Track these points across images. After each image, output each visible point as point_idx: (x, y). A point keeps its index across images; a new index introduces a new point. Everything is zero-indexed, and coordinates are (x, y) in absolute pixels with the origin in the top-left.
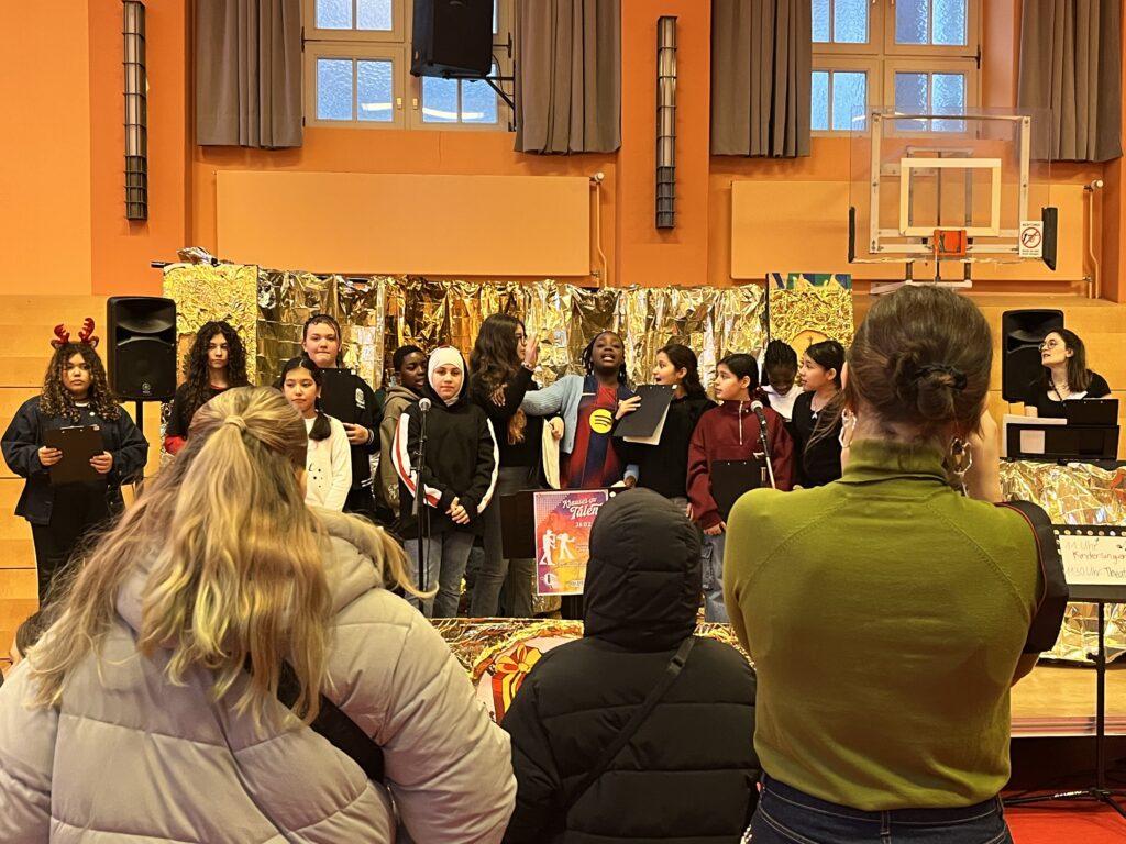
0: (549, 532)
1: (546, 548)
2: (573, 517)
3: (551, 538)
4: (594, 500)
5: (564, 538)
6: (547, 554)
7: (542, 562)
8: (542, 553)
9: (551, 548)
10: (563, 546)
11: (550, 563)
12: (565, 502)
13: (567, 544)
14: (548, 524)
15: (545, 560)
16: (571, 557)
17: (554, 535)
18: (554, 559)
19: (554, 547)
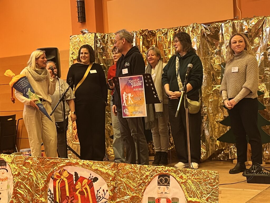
0: (125, 93)
1: (124, 99)
2: (132, 87)
3: (126, 95)
4: (138, 79)
5: (130, 95)
6: (125, 102)
7: (123, 105)
8: (123, 101)
9: (126, 99)
10: (129, 98)
11: (126, 105)
12: (129, 81)
13: (131, 97)
14: (124, 89)
15: (124, 104)
16: (132, 102)
17: (126, 94)
18: (127, 103)
19: (127, 99)
